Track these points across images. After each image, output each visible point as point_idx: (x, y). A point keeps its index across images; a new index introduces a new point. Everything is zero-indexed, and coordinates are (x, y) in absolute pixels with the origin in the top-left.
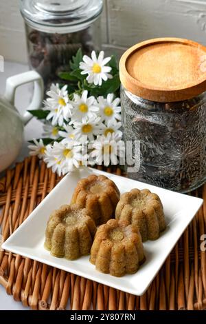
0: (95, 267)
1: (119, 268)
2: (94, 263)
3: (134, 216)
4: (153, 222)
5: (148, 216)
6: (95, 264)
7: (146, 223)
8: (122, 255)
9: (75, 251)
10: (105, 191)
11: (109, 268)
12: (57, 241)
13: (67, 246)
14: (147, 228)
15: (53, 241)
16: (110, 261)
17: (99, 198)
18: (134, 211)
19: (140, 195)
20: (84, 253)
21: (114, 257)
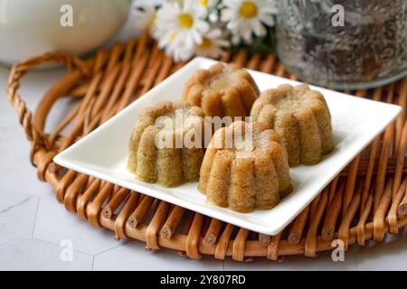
0: (205, 197)
1: (244, 196)
2: (203, 191)
3: (278, 123)
4: (312, 134)
5: (302, 124)
6: (205, 193)
7: (299, 134)
8: (250, 173)
9: (174, 171)
10: (235, 85)
11: (227, 198)
12: (145, 155)
13: (162, 163)
14: (300, 144)
15: (140, 154)
16: (229, 184)
17: (223, 94)
18: (277, 114)
19: (292, 94)
20: (189, 177)
21: (235, 178)
